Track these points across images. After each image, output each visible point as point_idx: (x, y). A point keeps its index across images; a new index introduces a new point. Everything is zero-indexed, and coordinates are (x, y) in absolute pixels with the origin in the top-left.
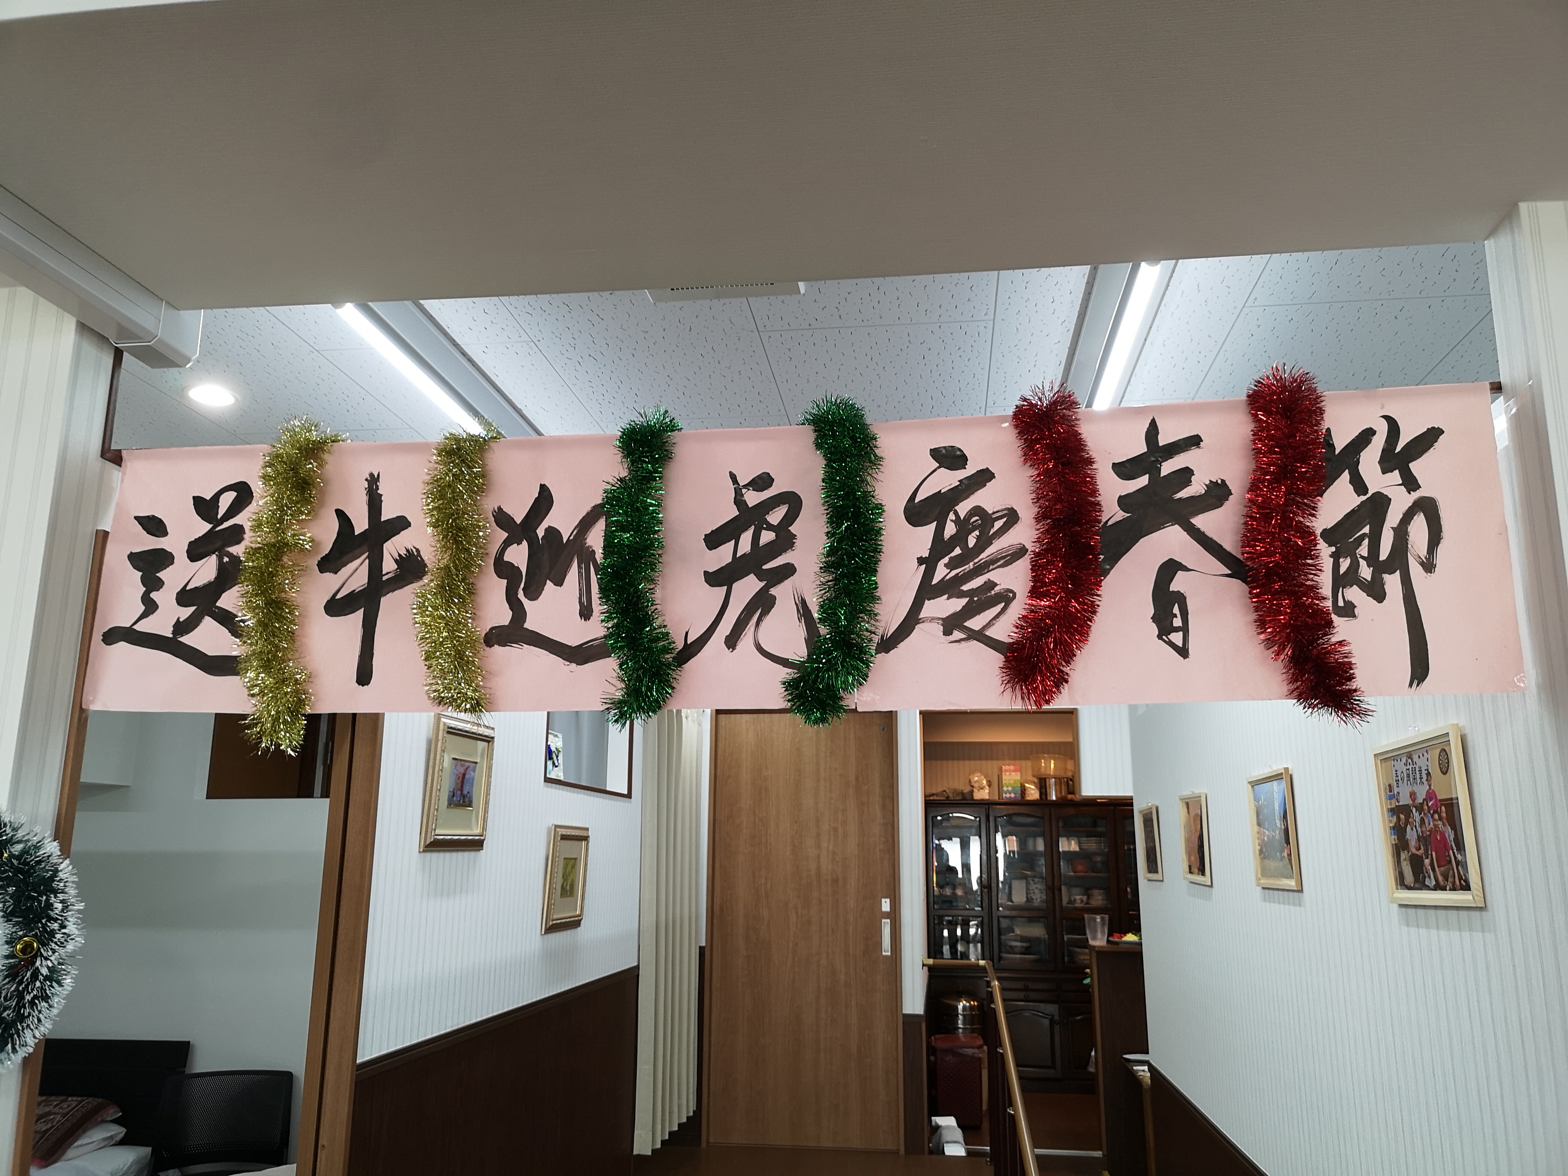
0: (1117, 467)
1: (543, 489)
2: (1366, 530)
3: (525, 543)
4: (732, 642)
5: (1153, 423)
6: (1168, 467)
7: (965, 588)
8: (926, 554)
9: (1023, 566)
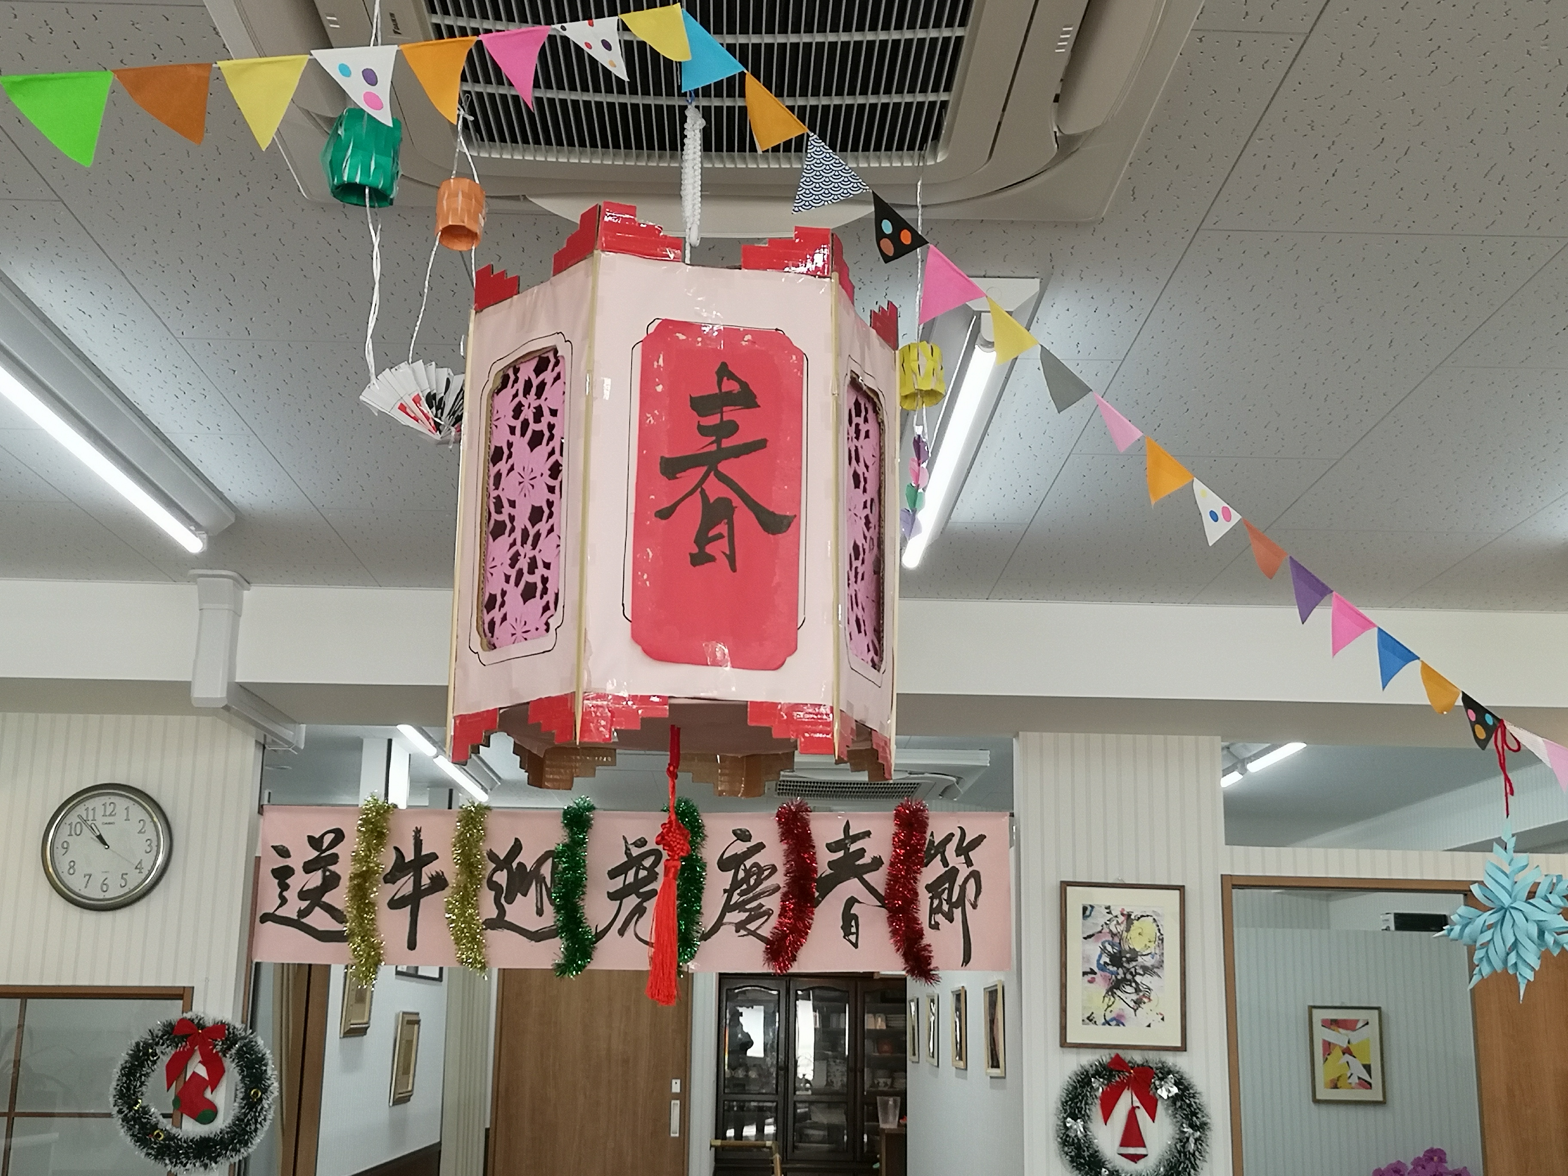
0: (828, 846)
1: (517, 840)
2: (947, 885)
3: (505, 871)
4: (622, 932)
5: (848, 822)
6: (853, 848)
7: (747, 907)
8: (728, 887)
9: (778, 896)
